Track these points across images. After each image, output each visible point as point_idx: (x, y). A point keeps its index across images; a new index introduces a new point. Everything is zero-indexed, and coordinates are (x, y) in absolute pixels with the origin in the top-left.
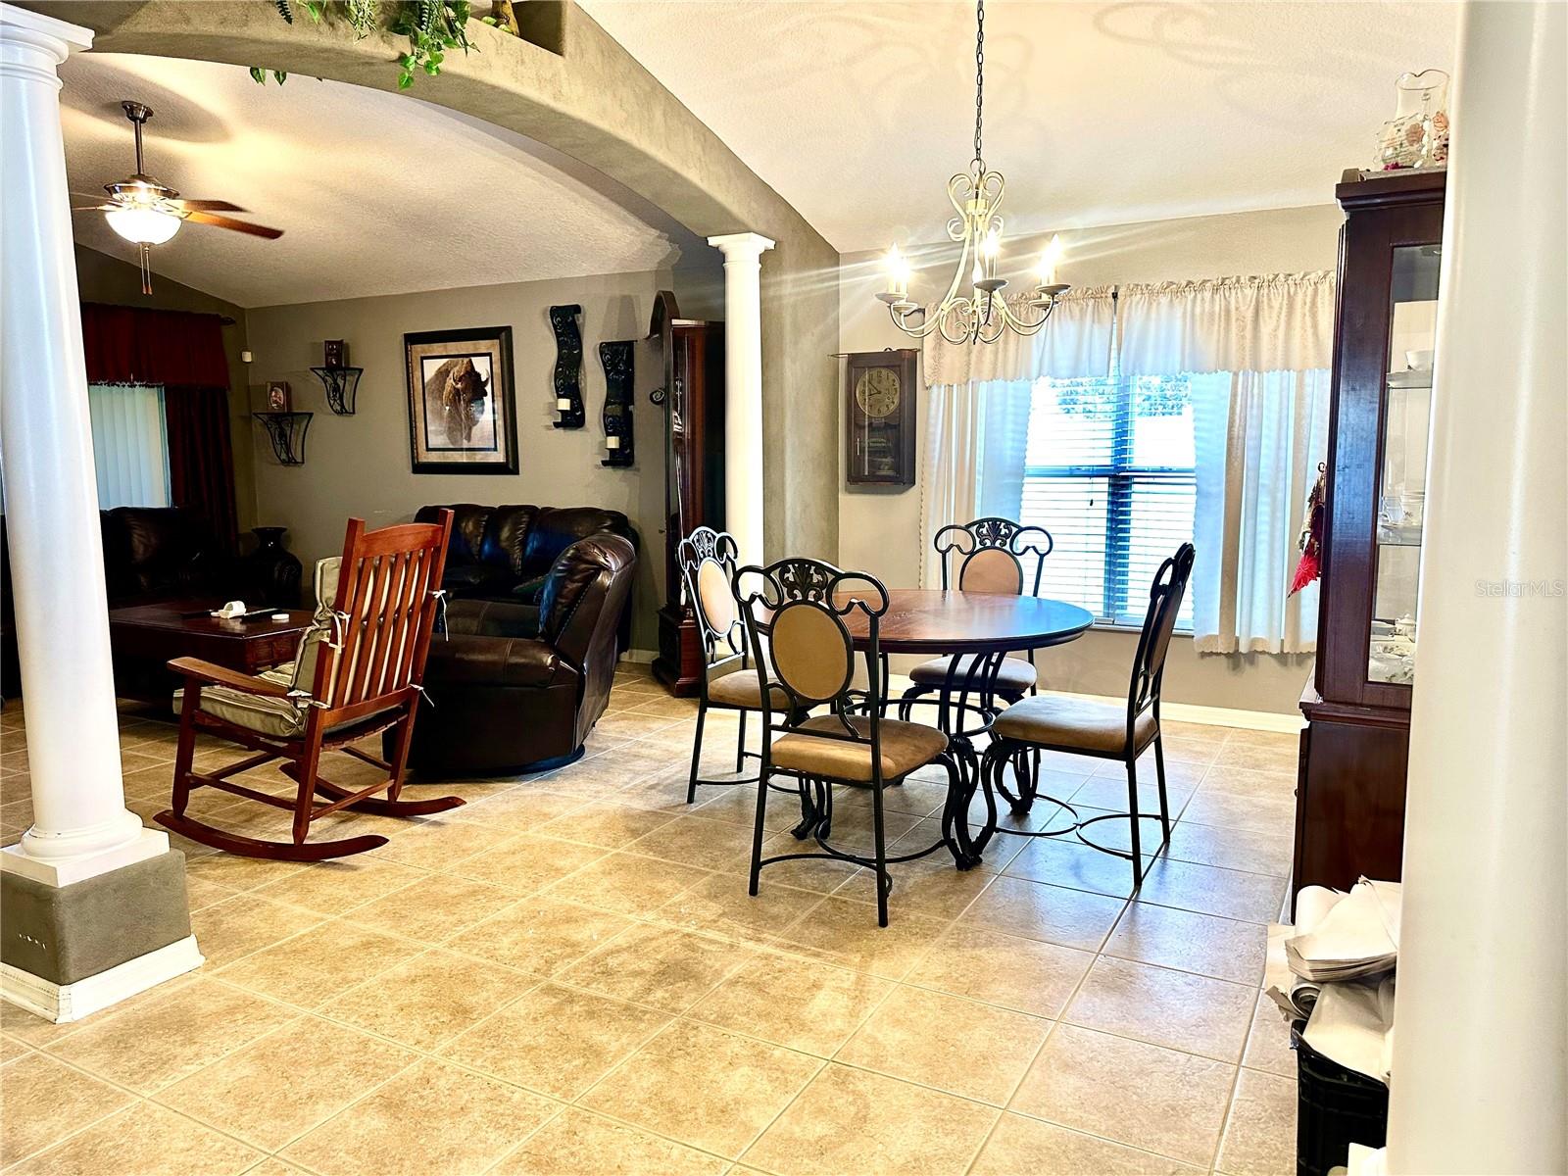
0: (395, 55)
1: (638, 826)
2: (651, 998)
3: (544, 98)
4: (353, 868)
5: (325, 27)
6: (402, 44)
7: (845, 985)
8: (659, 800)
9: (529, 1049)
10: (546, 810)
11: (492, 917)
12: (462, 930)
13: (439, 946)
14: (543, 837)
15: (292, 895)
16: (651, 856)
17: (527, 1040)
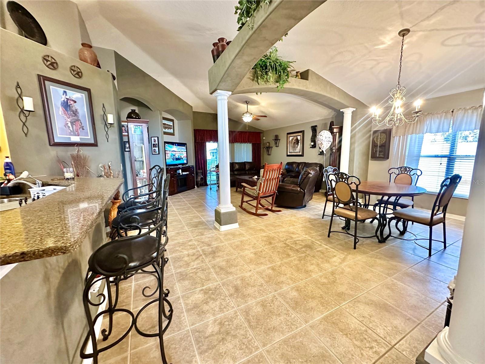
0: (276, 86)
1: (311, 221)
2: (302, 249)
3: (304, 89)
4: (263, 218)
5: (265, 84)
6: (278, 84)
7: (341, 258)
8: (317, 217)
9: (278, 252)
10: (296, 215)
11: (281, 230)
12: (275, 231)
13: (271, 232)
14: (294, 219)
15: (254, 220)
16: (311, 226)
17: (279, 250)
